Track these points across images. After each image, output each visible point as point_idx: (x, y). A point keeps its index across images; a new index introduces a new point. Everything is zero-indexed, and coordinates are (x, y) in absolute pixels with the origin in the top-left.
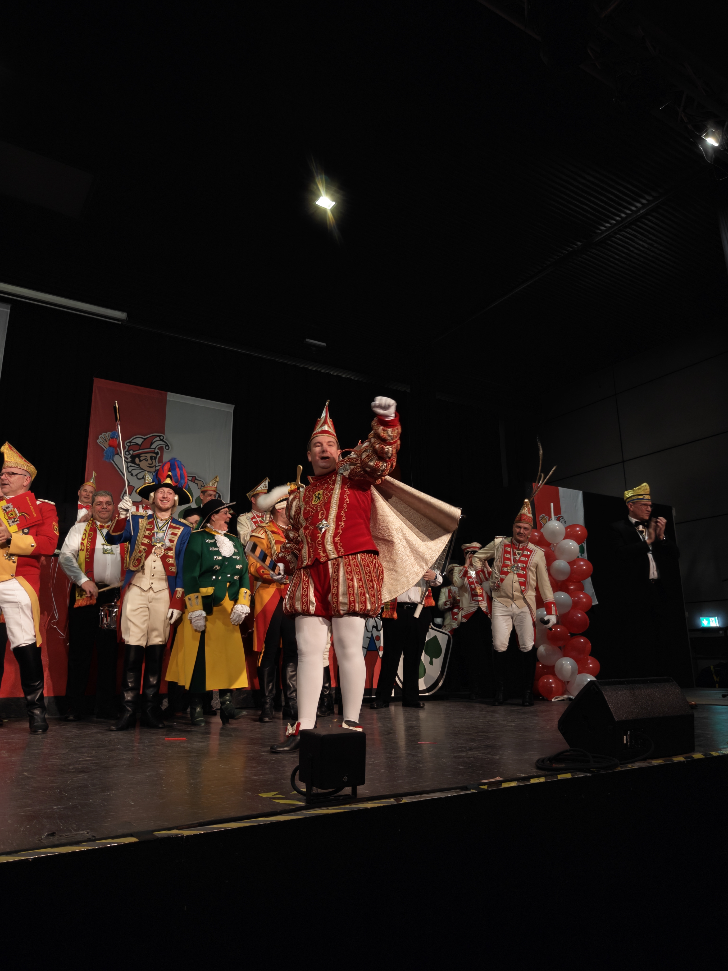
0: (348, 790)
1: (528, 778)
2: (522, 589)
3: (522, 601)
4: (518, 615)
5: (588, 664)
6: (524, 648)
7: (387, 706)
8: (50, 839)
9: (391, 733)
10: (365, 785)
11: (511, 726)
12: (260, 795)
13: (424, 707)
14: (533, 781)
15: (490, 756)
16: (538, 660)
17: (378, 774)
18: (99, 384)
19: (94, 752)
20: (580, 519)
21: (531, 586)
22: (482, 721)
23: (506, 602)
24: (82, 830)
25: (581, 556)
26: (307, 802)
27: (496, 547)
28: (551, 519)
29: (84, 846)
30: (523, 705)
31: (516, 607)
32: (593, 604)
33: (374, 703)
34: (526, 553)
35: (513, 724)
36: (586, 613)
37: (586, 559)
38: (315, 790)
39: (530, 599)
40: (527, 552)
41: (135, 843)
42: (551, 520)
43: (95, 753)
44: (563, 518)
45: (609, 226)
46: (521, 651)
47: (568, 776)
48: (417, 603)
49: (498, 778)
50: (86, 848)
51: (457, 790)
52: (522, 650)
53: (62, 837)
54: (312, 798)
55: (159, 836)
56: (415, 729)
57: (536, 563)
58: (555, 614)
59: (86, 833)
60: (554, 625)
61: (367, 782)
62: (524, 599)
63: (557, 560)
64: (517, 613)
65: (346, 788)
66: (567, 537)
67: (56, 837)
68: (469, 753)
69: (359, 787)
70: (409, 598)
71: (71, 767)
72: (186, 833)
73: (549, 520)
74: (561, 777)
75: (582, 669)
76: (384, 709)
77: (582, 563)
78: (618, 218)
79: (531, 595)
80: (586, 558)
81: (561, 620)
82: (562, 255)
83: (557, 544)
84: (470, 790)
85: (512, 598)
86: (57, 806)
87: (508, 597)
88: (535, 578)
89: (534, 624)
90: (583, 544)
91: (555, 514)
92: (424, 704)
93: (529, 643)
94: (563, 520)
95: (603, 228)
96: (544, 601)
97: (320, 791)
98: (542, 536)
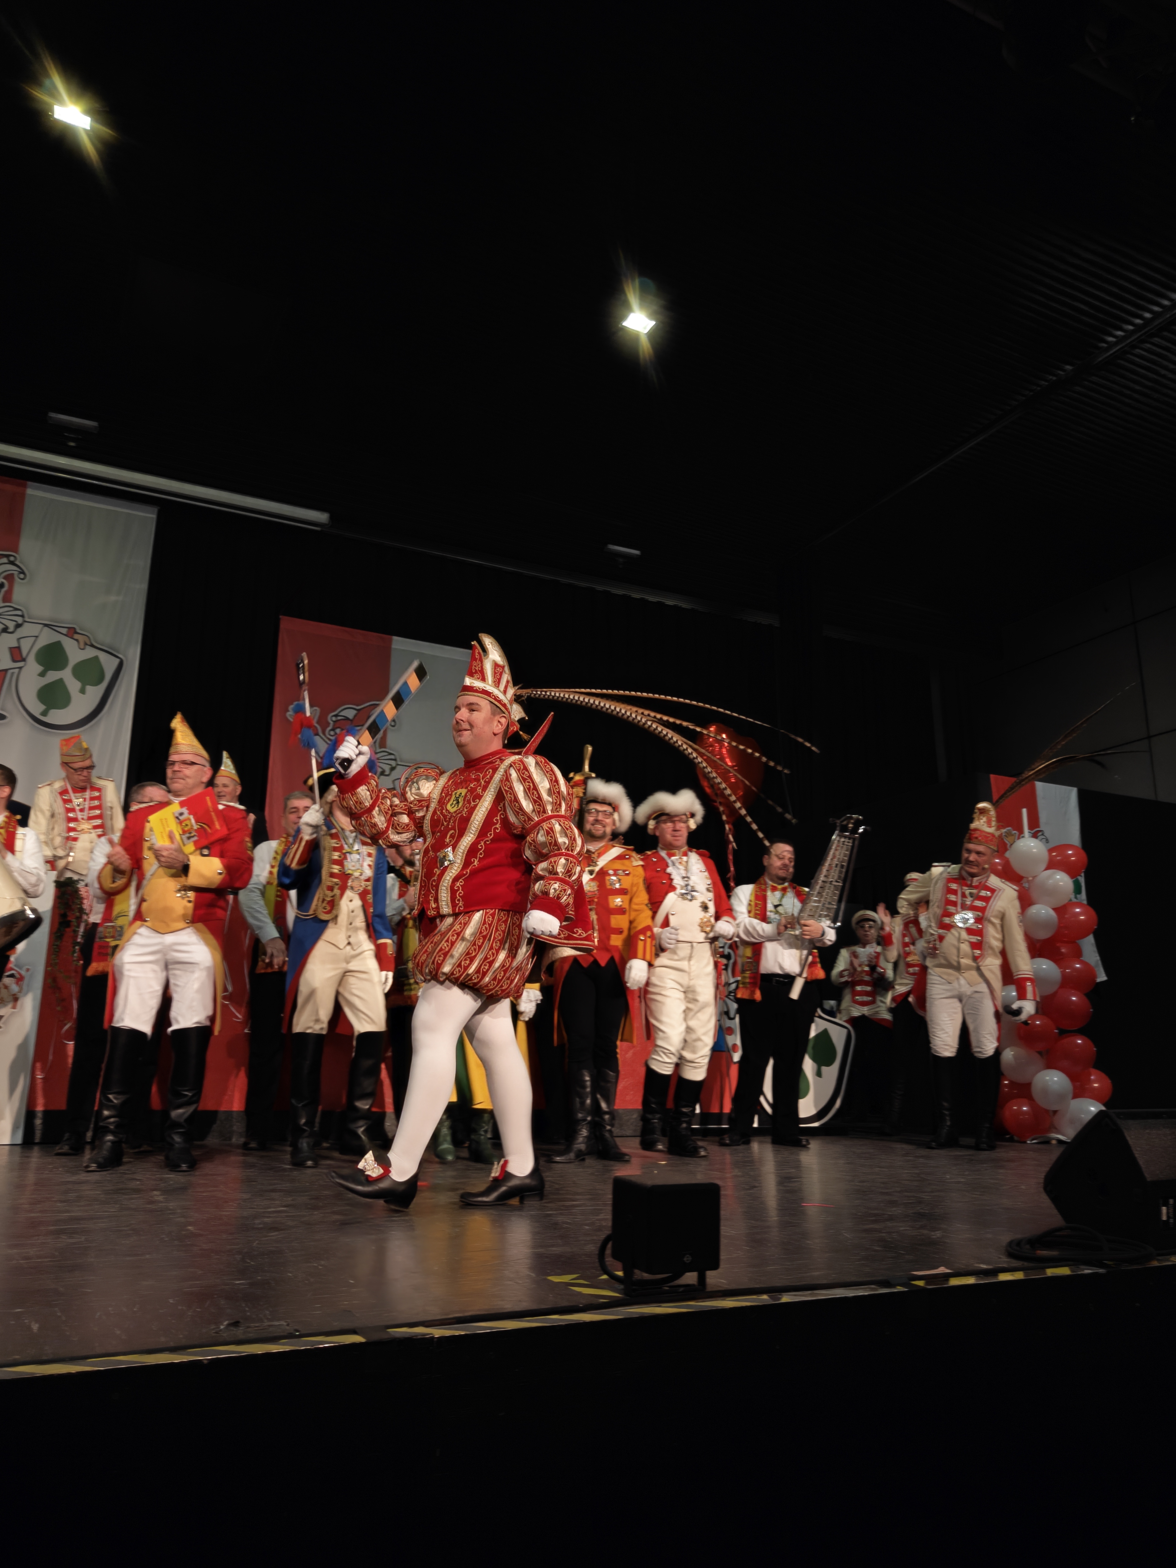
0: (690, 1278)
1: (995, 1272)
2: (976, 955)
3: (974, 973)
4: (970, 997)
5: (1089, 1081)
6: (980, 1052)
7: (748, 1142)
8: (233, 1330)
9: (755, 1187)
10: (720, 1270)
11: (959, 1182)
12: (550, 1278)
13: (809, 1146)
14: (1004, 1277)
15: (925, 1232)
16: (1002, 1074)
17: (739, 1253)
18: (287, 624)
19: (290, 1199)
20: (1074, 835)
21: (991, 948)
22: (907, 1173)
23: (949, 974)
24: (279, 1320)
25: (1076, 898)
26: (626, 1292)
27: (934, 881)
28: (1022, 835)
29: (284, 1344)
30: (977, 1148)
31: (966, 983)
32: (1098, 980)
33: (726, 1136)
34: (983, 893)
35: (962, 1180)
36: (1087, 995)
37: (1083, 904)
38: (640, 1275)
39: (991, 971)
40: (985, 892)
41: (361, 1343)
42: (1023, 837)
43: (292, 1200)
44: (1043, 835)
45: (1121, 335)
46: (975, 1057)
47: (1065, 1271)
48: (793, 975)
49: (942, 1270)
50: (287, 1348)
51: (873, 1286)
52: (977, 1055)
53: (249, 1330)
54: (634, 1287)
55: (398, 1335)
56: (795, 1181)
57: (1000, 912)
58: (1032, 998)
59: (285, 1324)
60: (1031, 1017)
61: (723, 1265)
62: (978, 969)
63: (1034, 904)
64: (969, 993)
65: (688, 1274)
66: (1052, 865)
67: (241, 1328)
68: (889, 1224)
69: (709, 1274)
70: (781, 968)
71: (257, 1221)
72: (437, 1332)
73: (1019, 838)
74: (1052, 1273)
75: (1080, 1091)
76: (741, 1147)
77: (1078, 910)
78: (1138, 321)
79: (992, 964)
80: (1085, 902)
81: (1044, 1006)
82: (1039, 388)
83: (1034, 877)
84: (894, 1286)
85: (958, 968)
86: (239, 1280)
87: (949, 966)
88: (999, 936)
89: (997, 1015)
90: (1079, 878)
91: (1031, 827)
92: (807, 1141)
93: (988, 1044)
94: (1044, 837)
95: (1111, 339)
96: (1015, 974)
97: (646, 1276)
98: (1007, 864)
